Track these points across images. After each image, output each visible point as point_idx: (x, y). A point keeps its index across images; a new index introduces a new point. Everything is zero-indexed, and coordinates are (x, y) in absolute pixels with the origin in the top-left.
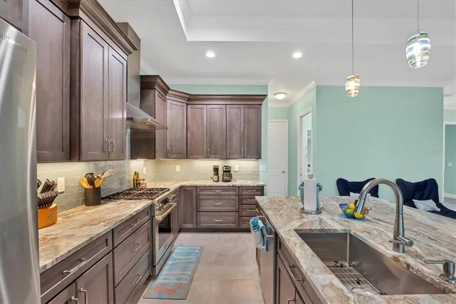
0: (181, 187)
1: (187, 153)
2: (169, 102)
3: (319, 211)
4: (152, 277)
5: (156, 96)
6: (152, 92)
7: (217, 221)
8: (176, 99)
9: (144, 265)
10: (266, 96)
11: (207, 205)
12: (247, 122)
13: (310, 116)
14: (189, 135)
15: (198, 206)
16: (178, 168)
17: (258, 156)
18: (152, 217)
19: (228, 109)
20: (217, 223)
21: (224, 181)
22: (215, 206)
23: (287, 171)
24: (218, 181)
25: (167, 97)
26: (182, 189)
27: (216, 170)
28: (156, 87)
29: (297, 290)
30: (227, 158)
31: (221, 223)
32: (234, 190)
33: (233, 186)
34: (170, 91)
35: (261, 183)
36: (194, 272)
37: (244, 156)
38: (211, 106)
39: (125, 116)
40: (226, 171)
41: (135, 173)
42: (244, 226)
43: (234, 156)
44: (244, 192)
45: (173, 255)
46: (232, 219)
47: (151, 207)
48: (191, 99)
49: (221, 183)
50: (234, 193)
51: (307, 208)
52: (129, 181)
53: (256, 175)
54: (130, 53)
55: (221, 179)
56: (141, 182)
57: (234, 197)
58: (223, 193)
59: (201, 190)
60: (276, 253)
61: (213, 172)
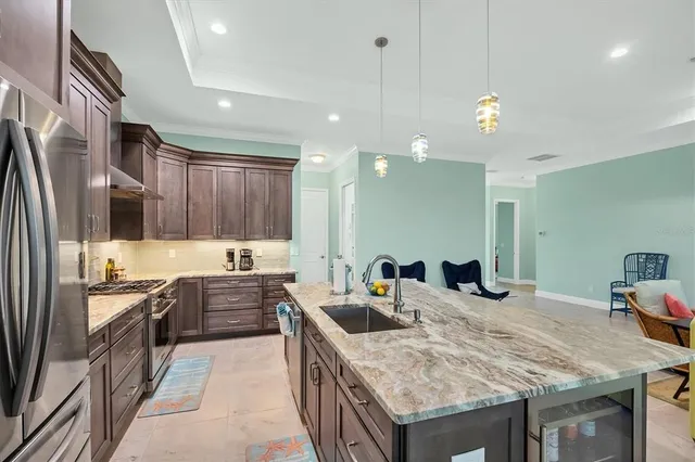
0: (179, 280)
1: (187, 231)
2: (160, 160)
3: (348, 292)
4: (146, 395)
5: (144, 152)
6: (138, 146)
7: (233, 323)
8: (172, 156)
9: (137, 377)
10: (297, 160)
11: (218, 302)
12: (274, 192)
13: (352, 186)
14: (191, 207)
15: (205, 303)
16: (172, 253)
17: (288, 237)
18: (148, 315)
19: (247, 174)
20: (234, 325)
21: (241, 269)
22: (230, 303)
23: (327, 256)
24: (234, 269)
25: (158, 153)
26: (181, 282)
27: (231, 255)
28: (144, 140)
29: (317, 353)
30: (246, 239)
31: (238, 324)
32: (257, 280)
33: (255, 275)
34: (162, 145)
35: (291, 271)
36: (205, 384)
37: (270, 236)
38: (223, 169)
39: (109, 184)
40: (245, 256)
41: (110, 260)
42: (270, 326)
43: (257, 237)
44: (270, 283)
45: (172, 370)
46: (253, 317)
47: (147, 302)
48: (193, 157)
49: (237, 272)
50: (256, 284)
51: (336, 289)
52: (99, 272)
53: (285, 260)
54: (115, 100)
55: (237, 267)
56: (119, 273)
57: (256, 290)
58: (242, 285)
59: (209, 283)
60: (303, 332)
61: (226, 259)
